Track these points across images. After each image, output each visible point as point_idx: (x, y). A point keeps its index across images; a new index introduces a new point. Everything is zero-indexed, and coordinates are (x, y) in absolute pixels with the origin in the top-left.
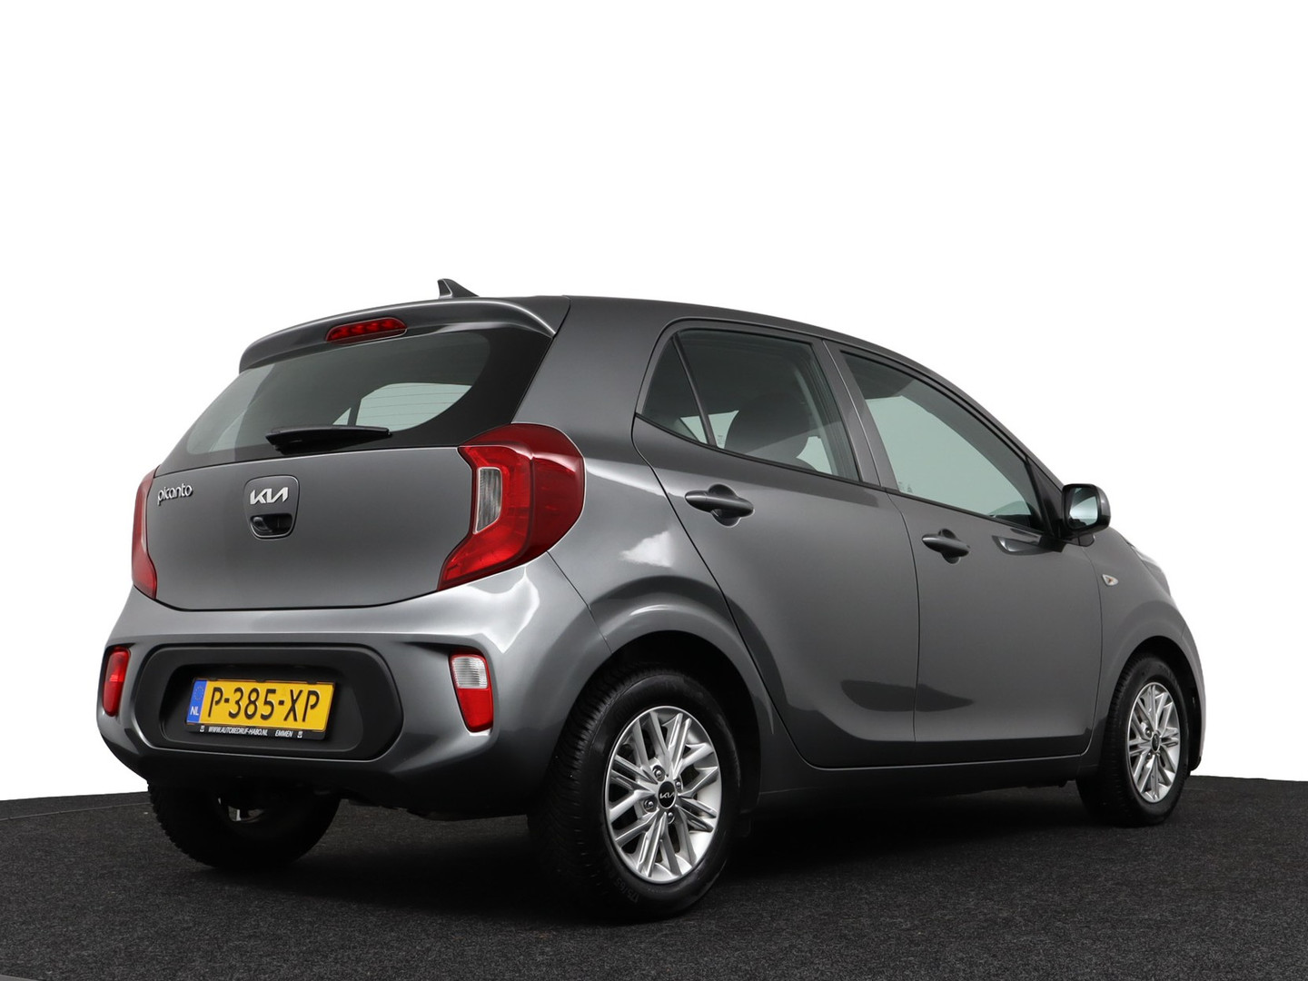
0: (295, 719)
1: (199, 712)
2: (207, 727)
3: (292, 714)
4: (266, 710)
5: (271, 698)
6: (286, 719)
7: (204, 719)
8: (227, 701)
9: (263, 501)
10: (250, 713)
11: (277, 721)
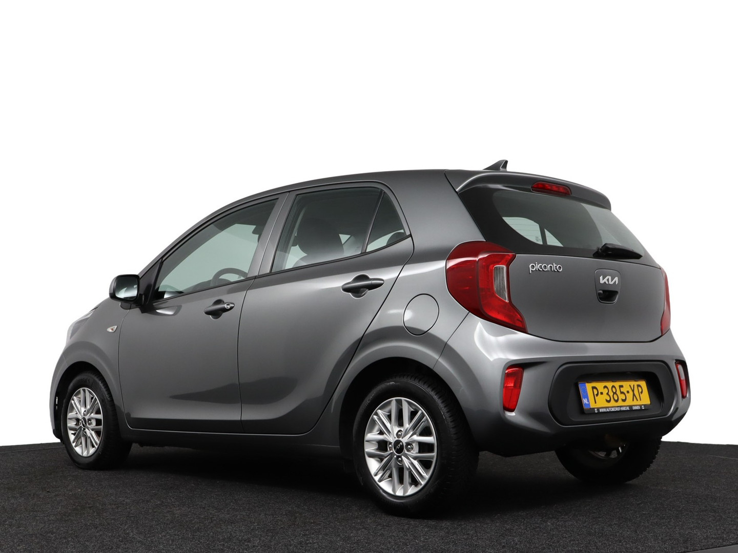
0: (637, 400)
1: (588, 401)
2: (598, 409)
3: (635, 398)
4: (622, 397)
5: (622, 390)
6: (633, 400)
7: (593, 405)
8: (602, 393)
9: (607, 283)
10: (616, 399)
11: (629, 402)
